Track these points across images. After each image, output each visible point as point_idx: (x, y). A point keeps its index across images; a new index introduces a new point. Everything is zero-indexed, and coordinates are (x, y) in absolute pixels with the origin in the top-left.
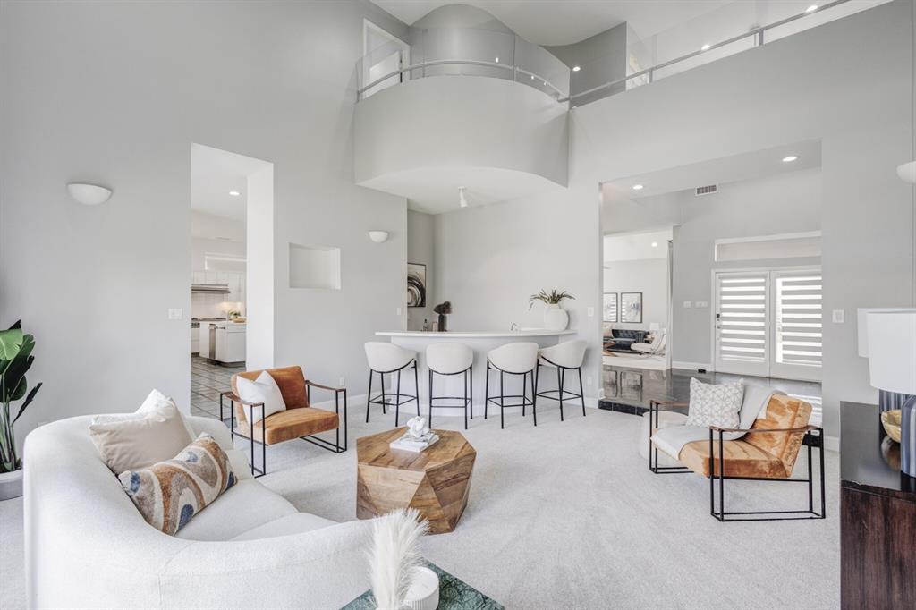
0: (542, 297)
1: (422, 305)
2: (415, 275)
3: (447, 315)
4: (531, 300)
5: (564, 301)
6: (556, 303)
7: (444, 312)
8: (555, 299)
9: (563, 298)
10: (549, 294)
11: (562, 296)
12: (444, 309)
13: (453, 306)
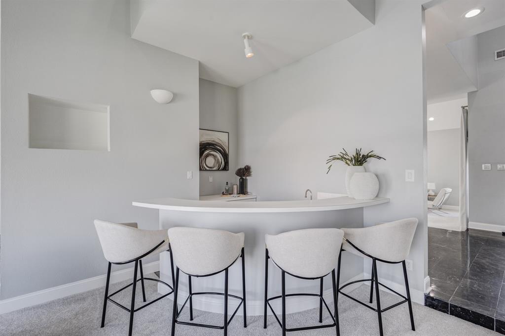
0: (342, 158)
1: (225, 168)
2: (217, 141)
3: (248, 178)
4: (329, 161)
5: (371, 163)
6: (361, 164)
7: (244, 175)
8: (360, 160)
9: (368, 159)
10: (352, 153)
11: (368, 156)
12: (244, 172)
13: (252, 170)
